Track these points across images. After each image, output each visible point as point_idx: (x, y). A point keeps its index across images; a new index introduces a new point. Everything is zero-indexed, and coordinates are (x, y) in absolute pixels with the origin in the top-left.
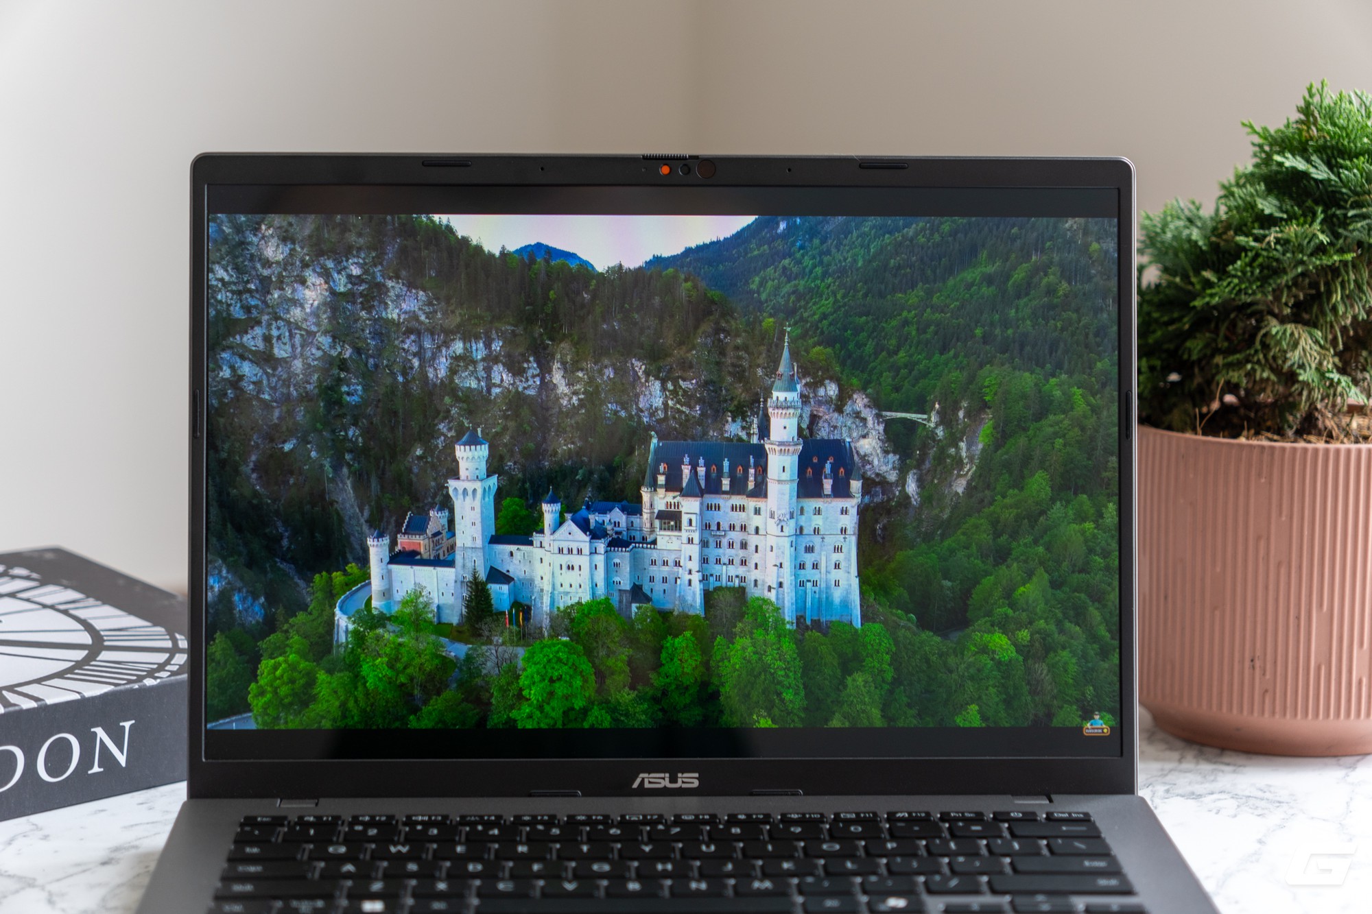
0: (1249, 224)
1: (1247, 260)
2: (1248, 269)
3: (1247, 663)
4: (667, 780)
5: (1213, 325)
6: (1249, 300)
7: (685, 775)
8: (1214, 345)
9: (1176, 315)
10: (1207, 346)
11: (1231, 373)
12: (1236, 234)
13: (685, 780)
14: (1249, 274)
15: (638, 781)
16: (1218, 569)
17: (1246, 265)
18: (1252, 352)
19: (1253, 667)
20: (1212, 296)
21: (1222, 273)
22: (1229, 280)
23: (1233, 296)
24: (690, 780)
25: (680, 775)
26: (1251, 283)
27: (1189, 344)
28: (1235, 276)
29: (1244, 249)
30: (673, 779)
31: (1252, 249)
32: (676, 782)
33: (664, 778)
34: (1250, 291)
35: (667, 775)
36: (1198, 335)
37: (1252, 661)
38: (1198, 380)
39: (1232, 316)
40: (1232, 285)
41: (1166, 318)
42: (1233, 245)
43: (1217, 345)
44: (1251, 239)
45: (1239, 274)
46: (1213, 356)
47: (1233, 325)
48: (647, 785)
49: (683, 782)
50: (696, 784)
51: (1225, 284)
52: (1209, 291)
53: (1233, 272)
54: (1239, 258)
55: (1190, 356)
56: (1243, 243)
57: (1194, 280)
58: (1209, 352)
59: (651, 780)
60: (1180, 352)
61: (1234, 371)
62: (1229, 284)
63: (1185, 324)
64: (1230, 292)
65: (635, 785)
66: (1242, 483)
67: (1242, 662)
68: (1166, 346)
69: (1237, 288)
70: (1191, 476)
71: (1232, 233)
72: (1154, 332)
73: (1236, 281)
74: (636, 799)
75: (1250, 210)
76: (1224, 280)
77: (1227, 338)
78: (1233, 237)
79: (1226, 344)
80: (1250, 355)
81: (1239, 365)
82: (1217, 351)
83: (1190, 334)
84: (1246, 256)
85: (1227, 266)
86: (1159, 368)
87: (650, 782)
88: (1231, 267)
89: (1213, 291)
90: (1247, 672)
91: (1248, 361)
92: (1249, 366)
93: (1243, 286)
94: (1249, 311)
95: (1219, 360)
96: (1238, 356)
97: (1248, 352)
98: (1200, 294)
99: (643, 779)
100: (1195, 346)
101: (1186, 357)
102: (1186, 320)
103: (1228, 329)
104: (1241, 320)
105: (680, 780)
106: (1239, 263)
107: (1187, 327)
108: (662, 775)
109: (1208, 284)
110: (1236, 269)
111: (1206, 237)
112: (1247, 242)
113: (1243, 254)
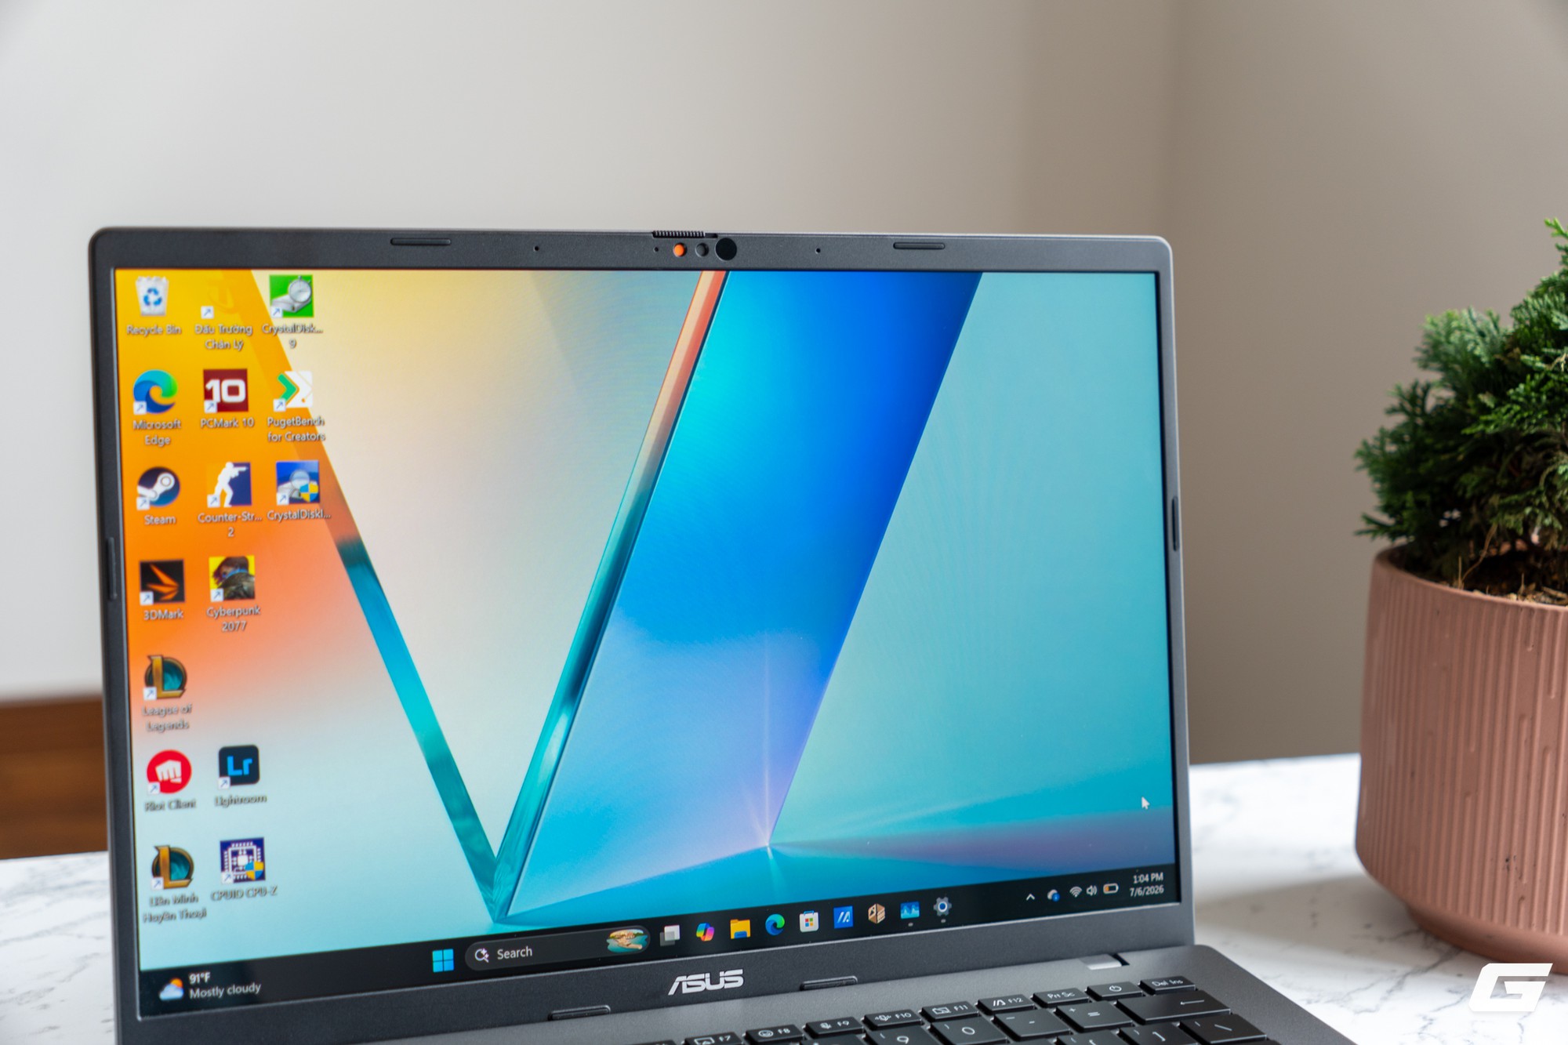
0: (1540, 341)
1: (1533, 383)
2: (1533, 394)
3: (1501, 863)
4: (708, 981)
5: (1494, 458)
6: (1533, 431)
7: (728, 973)
8: (1491, 481)
9: (1451, 443)
10: (1484, 481)
11: (1507, 517)
12: (1523, 352)
13: (728, 979)
14: (1534, 400)
15: (675, 985)
16: (1473, 749)
17: (1533, 389)
18: (1534, 493)
19: (1508, 868)
20: (1487, 423)
21: (1502, 398)
22: (1508, 406)
23: (1513, 425)
24: (733, 978)
25: (722, 974)
26: (1536, 411)
27: (1464, 479)
28: (1516, 402)
29: (1531, 371)
30: (715, 980)
31: (1540, 371)
32: (718, 983)
33: (704, 980)
34: (1534, 421)
35: (708, 975)
36: (1475, 469)
37: (1507, 860)
38: (1475, 520)
39: (1517, 448)
40: (1512, 412)
41: (1439, 446)
42: (1519, 364)
43: (1495, 481)
44: (1538, 359)
45: (1521, 399)
46: (1490, 494)
47: (1519, 457)
48: (685, 990)
49: (726, 982)
50: (740, 982)
51: (1504, 410)
52: (1484, 418)
53: (1514, 397)
54: (1524, 381)
55: (1465, 492)
56: (1530, 364)
57: (1470, 402)
58: (1485, 489)
59: (690, 983)
60: (1456, 487)
61: (1511, 514)
62: (1508, 411)
63: (1460, 454)
64: (1510, 420)
65: (672, 992)
66: (1505, 650)
67: (1495, 860)
68: (1439, 479)
69: (1519, 416)
70: (1447, 636)
71: (1517, 350)
72: (1427, 460)
73: (1517, 408)
74: (672, 1010)
75: (1545, 325)
76: (1503, 405)
77: (1509, 474)
78: (1519, 356)
79: (1505, 482)
80: (1531, 496)
81: (1518, 507)
82: (1494, 489)
83: (1466, 467)
84: (1532, 378)
85: (1509, 389)
86: (1428, 504)
87: (688, 986)
88: (1511, 391)
89: (1490, 418)
90: (1500, 872)
91: (1529, 504)
92: (1528, 510)
93: (1526, 414)
94: (1537, 444)
95: (1495, 500)
96: (1515, 497)
97: (1528, 493)
98: (1475, 420)
99: (681, 983)
100: (1470, 481)
101: (1460, 493)
102: (1461, 449)
103: (1512, 462)
104: (1528, 453)
105: (722, 980)
106: (1522, 386)
107: (1461, 457)
108: (701, 976)
109: (1485, 409)
110: (1518, 394)
111: (1491, 353)
112: (1534, 362)
113: (1528, 377)
